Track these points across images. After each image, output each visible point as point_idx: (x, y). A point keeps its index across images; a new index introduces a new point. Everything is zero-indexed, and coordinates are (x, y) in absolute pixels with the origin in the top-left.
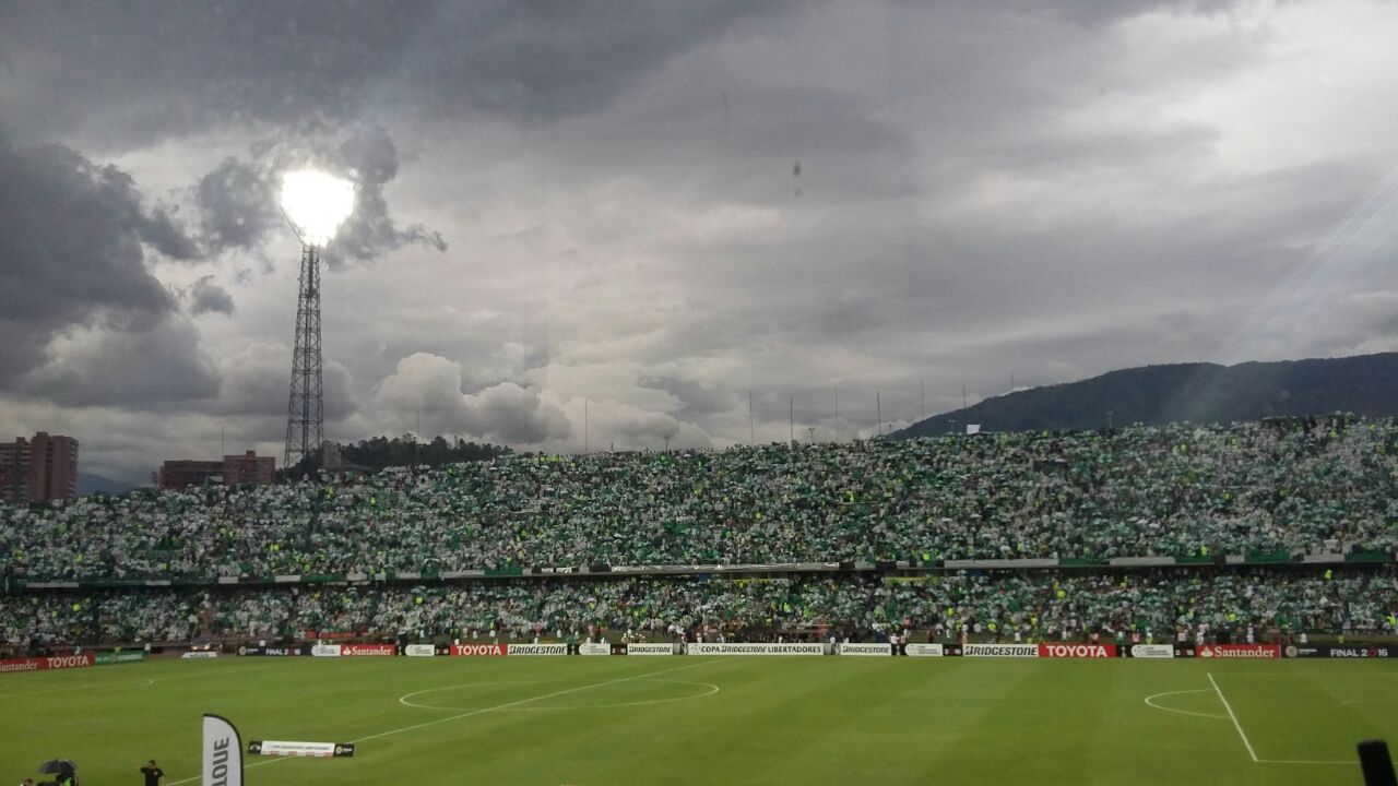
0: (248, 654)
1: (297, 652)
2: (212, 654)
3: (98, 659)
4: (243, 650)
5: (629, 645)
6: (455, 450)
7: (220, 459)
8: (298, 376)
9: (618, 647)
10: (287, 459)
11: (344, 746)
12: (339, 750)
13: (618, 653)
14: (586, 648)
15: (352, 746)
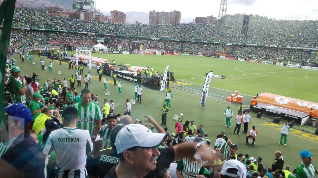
0: (208, 56)
1: (217, 57)
2: (201, 56)
3: (182, 54)
4: (207, 56)
5: (288, 64)
6: (254, 17)
7: (206, 17)
8: (222, 5)
9: (285, 65)
10: (219, 18)
11: (223, 77)
12: (222, 77)
13: (285, 66)
14: (278, 64)
15: (224, 77)
